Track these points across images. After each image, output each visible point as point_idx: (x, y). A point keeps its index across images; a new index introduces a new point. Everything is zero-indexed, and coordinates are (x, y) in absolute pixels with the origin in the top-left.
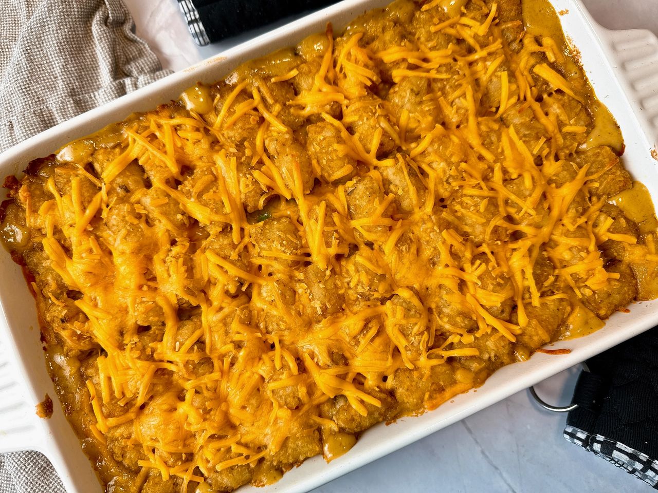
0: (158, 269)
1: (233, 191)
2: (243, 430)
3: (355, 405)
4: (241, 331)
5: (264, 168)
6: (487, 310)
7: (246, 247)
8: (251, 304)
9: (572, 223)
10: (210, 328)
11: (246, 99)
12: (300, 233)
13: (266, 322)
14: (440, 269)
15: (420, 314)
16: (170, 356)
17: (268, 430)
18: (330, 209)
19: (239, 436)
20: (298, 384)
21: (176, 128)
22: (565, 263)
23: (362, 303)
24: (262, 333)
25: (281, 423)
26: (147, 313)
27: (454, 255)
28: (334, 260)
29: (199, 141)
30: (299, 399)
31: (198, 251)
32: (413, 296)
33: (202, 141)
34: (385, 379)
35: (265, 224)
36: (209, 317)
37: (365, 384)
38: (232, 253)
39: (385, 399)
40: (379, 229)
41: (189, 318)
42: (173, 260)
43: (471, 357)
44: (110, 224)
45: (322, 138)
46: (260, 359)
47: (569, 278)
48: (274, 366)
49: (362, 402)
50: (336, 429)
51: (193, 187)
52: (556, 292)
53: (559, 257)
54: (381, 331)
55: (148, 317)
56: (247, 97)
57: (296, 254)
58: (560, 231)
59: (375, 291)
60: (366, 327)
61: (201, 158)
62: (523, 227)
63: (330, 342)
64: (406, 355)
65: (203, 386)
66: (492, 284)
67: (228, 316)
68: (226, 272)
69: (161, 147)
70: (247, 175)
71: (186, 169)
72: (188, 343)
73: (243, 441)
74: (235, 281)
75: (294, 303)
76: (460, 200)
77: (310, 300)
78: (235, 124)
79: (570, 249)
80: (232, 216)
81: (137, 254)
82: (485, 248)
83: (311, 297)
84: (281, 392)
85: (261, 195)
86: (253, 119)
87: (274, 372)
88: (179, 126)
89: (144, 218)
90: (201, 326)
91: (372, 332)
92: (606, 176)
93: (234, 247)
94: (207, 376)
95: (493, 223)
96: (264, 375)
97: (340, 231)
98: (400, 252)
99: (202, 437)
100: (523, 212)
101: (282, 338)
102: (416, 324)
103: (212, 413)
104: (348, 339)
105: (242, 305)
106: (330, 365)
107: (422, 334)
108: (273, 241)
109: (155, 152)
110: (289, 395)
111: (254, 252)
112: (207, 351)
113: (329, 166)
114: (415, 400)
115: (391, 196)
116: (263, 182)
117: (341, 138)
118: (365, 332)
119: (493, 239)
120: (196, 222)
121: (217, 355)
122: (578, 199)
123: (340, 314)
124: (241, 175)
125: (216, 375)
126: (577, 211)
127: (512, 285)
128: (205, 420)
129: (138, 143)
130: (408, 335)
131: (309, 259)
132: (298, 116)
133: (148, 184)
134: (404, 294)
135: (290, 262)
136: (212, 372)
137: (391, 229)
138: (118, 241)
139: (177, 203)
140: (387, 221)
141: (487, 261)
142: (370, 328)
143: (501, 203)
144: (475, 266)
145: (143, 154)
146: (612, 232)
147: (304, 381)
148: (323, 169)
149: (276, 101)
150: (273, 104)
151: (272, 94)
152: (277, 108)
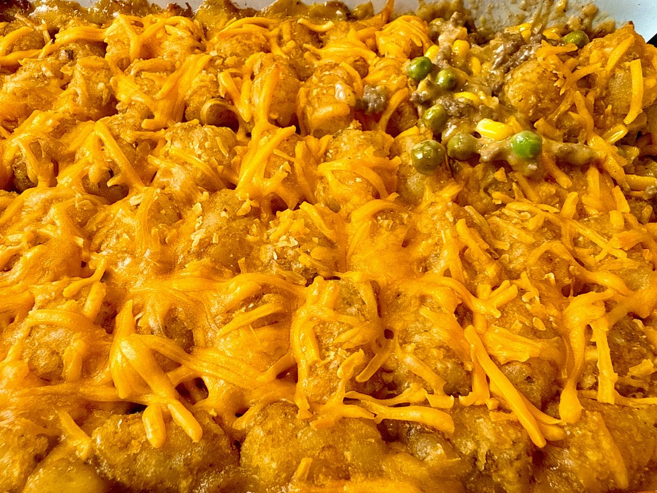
4: (59, 224)
5: (238, 79)
6: (499, 365)
12: (239, 149)
13: (107, 235)
15: (366, 320)
18: (298, 138)
24: (89, 244)
27: (466, 261)
28: (266, 201)
31: (90, 122)
33: (186, 39)
34: (240, 413)
38: (128, 132)
39: (216, 437)
45: (327, 73)
49: (167, 418)
57: (215, 169)
59: (306, 252)
60: (257, 297)
66: (522, 323)
68: (104, 150)
70: (211, 74)
74: (105, 162)
75: (167, 223)
77: (194, 229)
78: (233, 36)
80: (160, 105)
83: (198, 226)
85: (213, 98)
91: (265, 310)
93: (138, 129)
95: (547, 245)
96: (39, 298)
97: (297, 165)
98: (376, 226)
100: (603, 254)
102: (350, 328)
106: (156, 331)
107: (354, 350)
108: (194, 140)
111: (161, 149)
113: (319, 98)
115: (396, 159)
116: (226, 87)
118: (251, 305)
120: (115, 103)
123: (227, 272)
124: (204, 72)
130: (327, 348)
133: (101, 54)
137: (377, 196)
142: (264, 303)
143: (566, 234)
144: (498, 290)
147: (93, 338)
148: (309, 103)
149: (292, 39)
150: (288, 41)
151: (291, 32)
152: (290, 43)
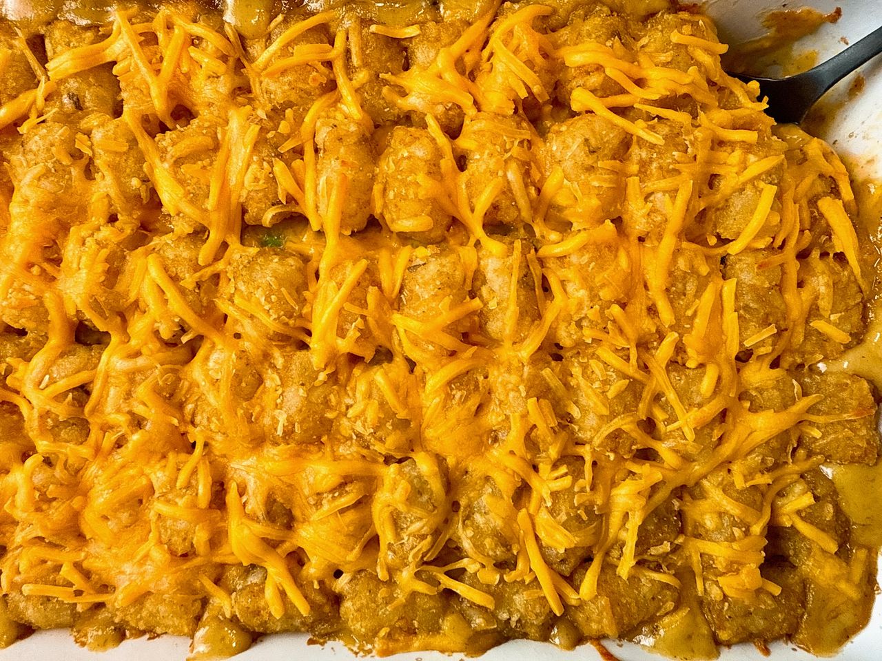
0: (70, 250)
1: (233, 179)
2: (92, 548)
3: (270, 593)
4: (149, 404)
5: (297, 163)
6: (540, 547)
7: (216, 277)
8: (186, 368)
9: (744, 476)
10: (107, 376)
11: (322, 42)
12: (306, 294)
13: (196, 406)
14: (497, 453)
15: (435, 507)
16: (28, 389)
17: (128, 568)
18: (370, 277)
19: (83, 554)
20: (197, 524)
21: (195, 41)
22: (701, 531)
23: (354, 448)
24: (182, 420)
25: (149, 568)
26: (21, 308)
27: (531, 442)
28: (342, 360)
29: (218, 77)
30: (192, 545)
31: (140, 250)
32: (436, 474)
33: (222, 77)
34: (338, 574)
35: (260, 254)
36: (112, 360)
37: (305, 568)
38: (187, 275)
39: (321, 606)
40: (431, 348)
41: (87, 345)
42: (94, 247)
43: (479, 606)
44: (27, 147)
45: (406, 154)
46: (164, 457)
47: (696, 558)
48: (177, 479)
49: (283, 594)
50: (228, 615)
51: (174, 144)
52: (665, 568)
53: (697, 517)
54: (363, 503)
55: (19, 317)
56: (325, 40)
57: (286, 324)
58: (720, 479)
59: (381, 440)
60: (342, 486)
61: (210, 105)
62: (663, 448)
63: (276, 483)
64: (386, 556)
65: (62, 458)
66: (568, 514)
67: (139, 371)
68: (167, 301)
69: (154, 61)
70: (265, 163)
71: (183, 112)
72: (62, 385)
73: (85, 565)
74: (173, 321)
75: (249, 398)
76: (586, 360)
77: (277, 405)
78: (284, 72)
79: (721, 515)
80: (214, 217)
81: (45, 212)
82: (586, 452)
83: (279, 401)
84: (169, 522)
85: (273, 205)
86: (320, 76)
87: (172, 488)
88: (199, 38)
89: (85, 161)
90: (96, 366)
91: (348, 499)
92: (839, 427)
93: (197, 268)
94: (71, 445)
95: (617, 423)
96: (156, 487)
97: (370, 319)
98: (449, 397)
99: (23, 534)
100: (676, 425)
101: (210, 441)
102: (421, 519)
103: (54, 503)
104: (306, 491)
105: (171, 363)
106: (261, 518)
107: (423, 537)
108: (258, 287)
109: (140, 64)
110: (178, 532)
111: (226, 288)
112: (87, 409)
113: (396, 206)
114: (363, 630)
115: (477, 303)
116: (285, 184)
117: (439, 167)
118: (336, 494)
119: (605, 447)
120: (160, 205)
121: (99, 421)
122: (774, 444)
123: (312, 448)
124: (255, 158)
125: (85, 451)
126: (763, 461)
127: (599, 528)
128: (39, 510)
129: (122, 38)
130: (402, 529)
131: (307, 340)
132: (392, 105)
133: (117, 112)
134: (424, 465)
135: (271, 333)
136: (81, 443)
137: (453, 354)
138: (27, 179)
139: (141, 159)
140: (449, 342)
141: (577, 474)
142: (347, 492)
143: (647, 395)
144: (556, 474)
145: (125, 58)
146: (803, 519)
147: (212, 522)
148: (385, 206)
149: (366, 65)
150: (359, 67)
151: (362, 50)
152: (362, 76)
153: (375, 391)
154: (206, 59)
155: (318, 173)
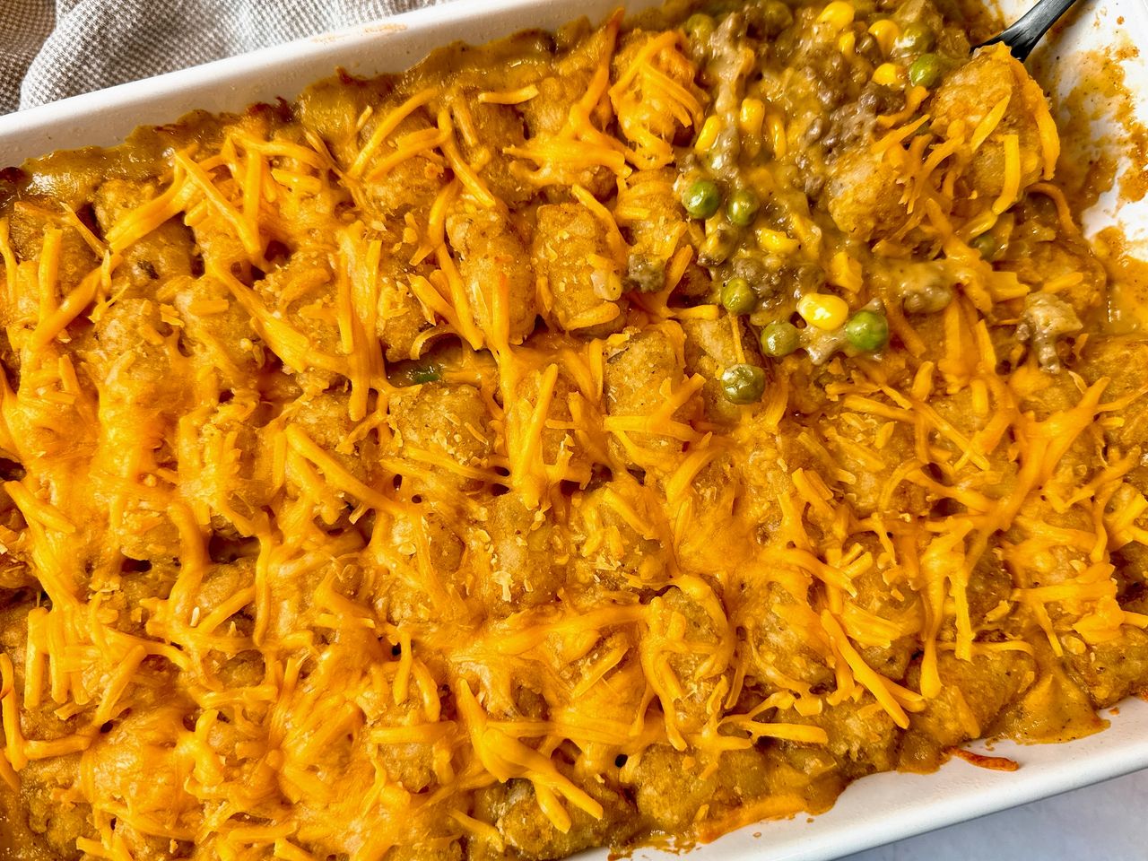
0: (184, 447)
1: (364, 313)
2: (304, 814)
3: (547, 806)
4: (333, 609)
5: (435, 274)
6: (860, 651)
7: (374, 433)
8: (366, 554)
9: (1063, 498)
10: (270, 590)
11: (424, 126)
12: (495, 424)
13: (390, 598)
14: (775, 551)
15: (719, 638)
16: (177, 633)
17: (357, 825)
18: (565, 384)
19: (295, 824)
20: (434, 742)
21: (272, 162)
22: (1036, 579)
23: (602, 594)
24: (376, 619)
25: (386, 816)
26: (144, 532)
27: (810, 525)
28: (556, 492)
29: (313, 197)
30: (431, 773)
31: (273, 423)
32: (709, 596)
33: (319, 196)
34: (621, 761)
35: (424, 391)
36: (271, 567)
37: (577, 764)
38: (341, 438)
39: (614, 804)
40: (664, 443)
41: (232, 559)
42: (217, 433)
43: (810, 745)
44: (103, 338)
45: (566, 236)
46: (365, 673)
47: (1041, 612)
48: (391, 694)
49: (563, 801)
50: (500, 848)
51: (281, 287)
52: (1010, 636)
53: (1027, 564)
54: (629, 660)
55: (144, 544)
56: (427, 123)
57: (478, 466)
58: (1037, 509)
59: (633, 572)
60: (599, 645)
61: (310, 232)
62: (961, 493)
63: (518, 664)
64: (674, 719)
65: (237, 707)
66: (881, 599)
67: (310, 571)
68: (322, 476)
69: (233, 196)
70: (398, 283)
71: (278, 249)
72: (219, 614)
73: (300, 837)
74: (337, 499)
75: (456, 567)
76: (836, 417)
77: (491, 567)
78: (391, 172)
79: (1052, 550)
80: (353, 361)
81: (146, 407)
82: (875, 523)
83: (494, 561)
84: (395, 753)
85: (421, 330)
86: (432, 169)
87: (388, 707)
88: (278, 157)
89: (175, 336)
90: (251, 582)
91: (611, 659)
92: (1141, 406)
93: (349, 426)
94: (248, 689)
95: (899, 474)
96: (367, 710)
97: (579, 433)
98: (698, 501)
99: (217, 815)
100: (963, 460)
101: (418, 638)
102: (706, 657)
103: (246, 767)
104: (556, 664)
105: (345, 552)
106: (511, 713)
107: (716, 679)
108: (434, 431)
109: (219, 205)
110: (411, 761)
111: (390, 444)
112: (256, 637)
114: (676, 818)
115: (698, 379)
116: (430, 302)
118: (596, 656)
119: (895, 508)
120: (278, 363)
121: (274, 649)
122: (1079, 448)
123: (549, 609)
124: (385, 280)
125: (266, 691)
126: (1076, 473)
127: (921, 608)
128: (228, 779)
129: (190, 181)
130: (686, 678)
131: (505, 481)
132: (523, 182)
133: (197, 268)
134: (693, 588)
135: (463, 482)
136: (258, 683)
137: (686, 447)
138: (114, 374)
139: (245, 315)
140: (683, 431)
141: (877, 550)
142: (608, 650)
143: (919, 436)
144: (850, 556)
145: (196, 204)
146: (1142, 528)
147: (450, 736)
149: (482, 141)
150: (476, 146)
151: (475, 125)
152: (482, 156)
153: (608, 517)
154: (295, 179)
155: (464, 280)
